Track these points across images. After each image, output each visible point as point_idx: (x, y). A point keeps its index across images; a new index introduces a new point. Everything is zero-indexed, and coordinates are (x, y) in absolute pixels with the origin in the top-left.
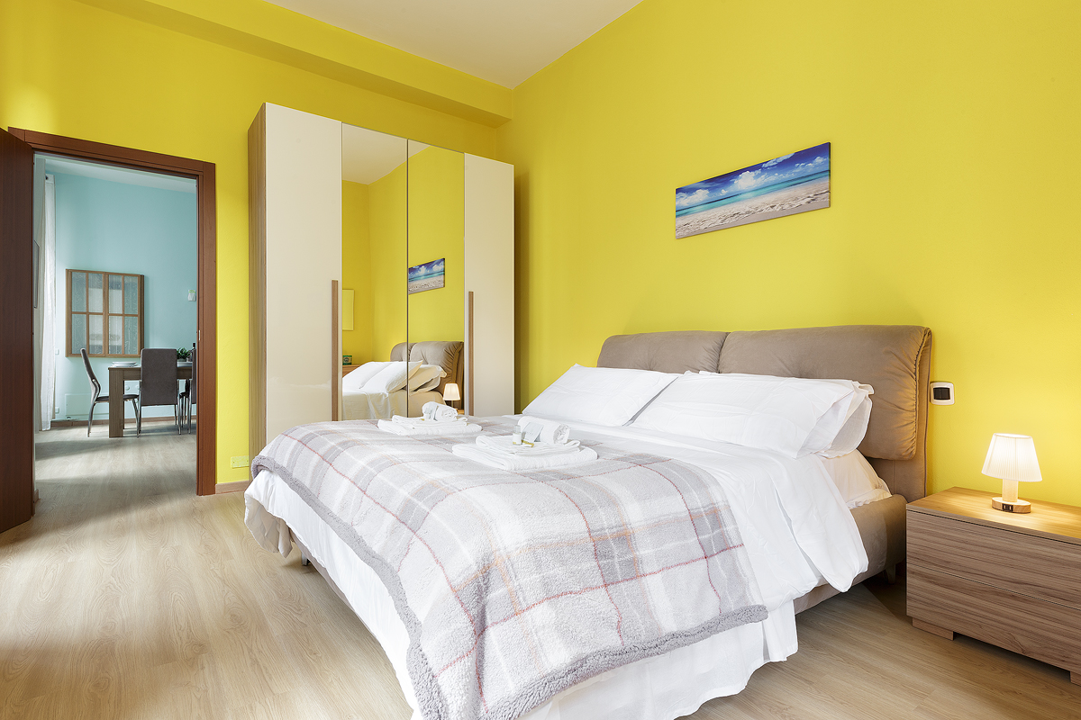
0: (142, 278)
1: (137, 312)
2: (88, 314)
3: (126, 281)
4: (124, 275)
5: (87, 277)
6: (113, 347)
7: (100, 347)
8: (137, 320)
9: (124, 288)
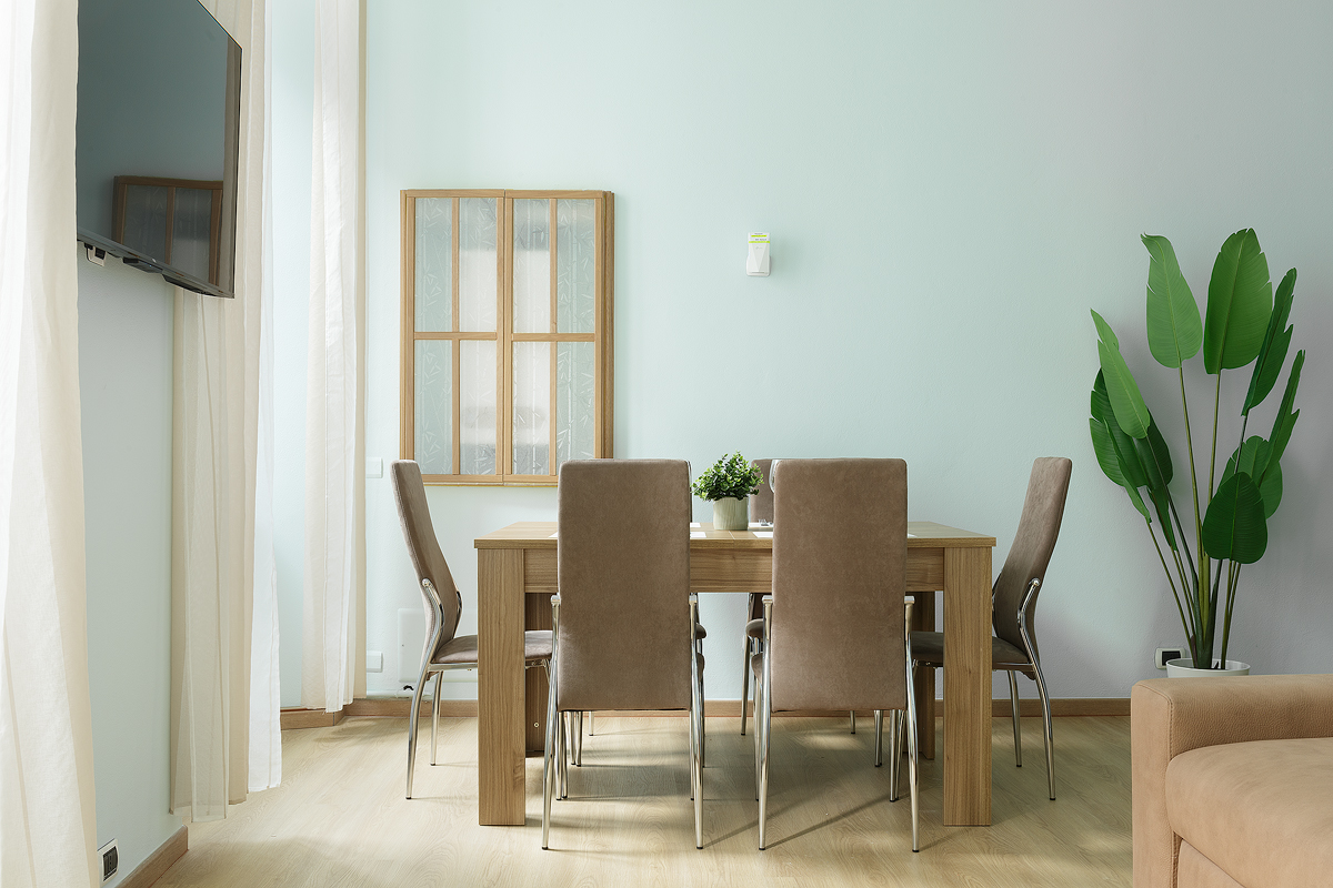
0: (607, 201)
1: (591, 325)
2: (457, 337)
3: (563, 218)
4: (557, 196)
5: (456, 213)
6: (526, 450)
7: (489, 452)
8: (591, 350)
9: (555, 241)
